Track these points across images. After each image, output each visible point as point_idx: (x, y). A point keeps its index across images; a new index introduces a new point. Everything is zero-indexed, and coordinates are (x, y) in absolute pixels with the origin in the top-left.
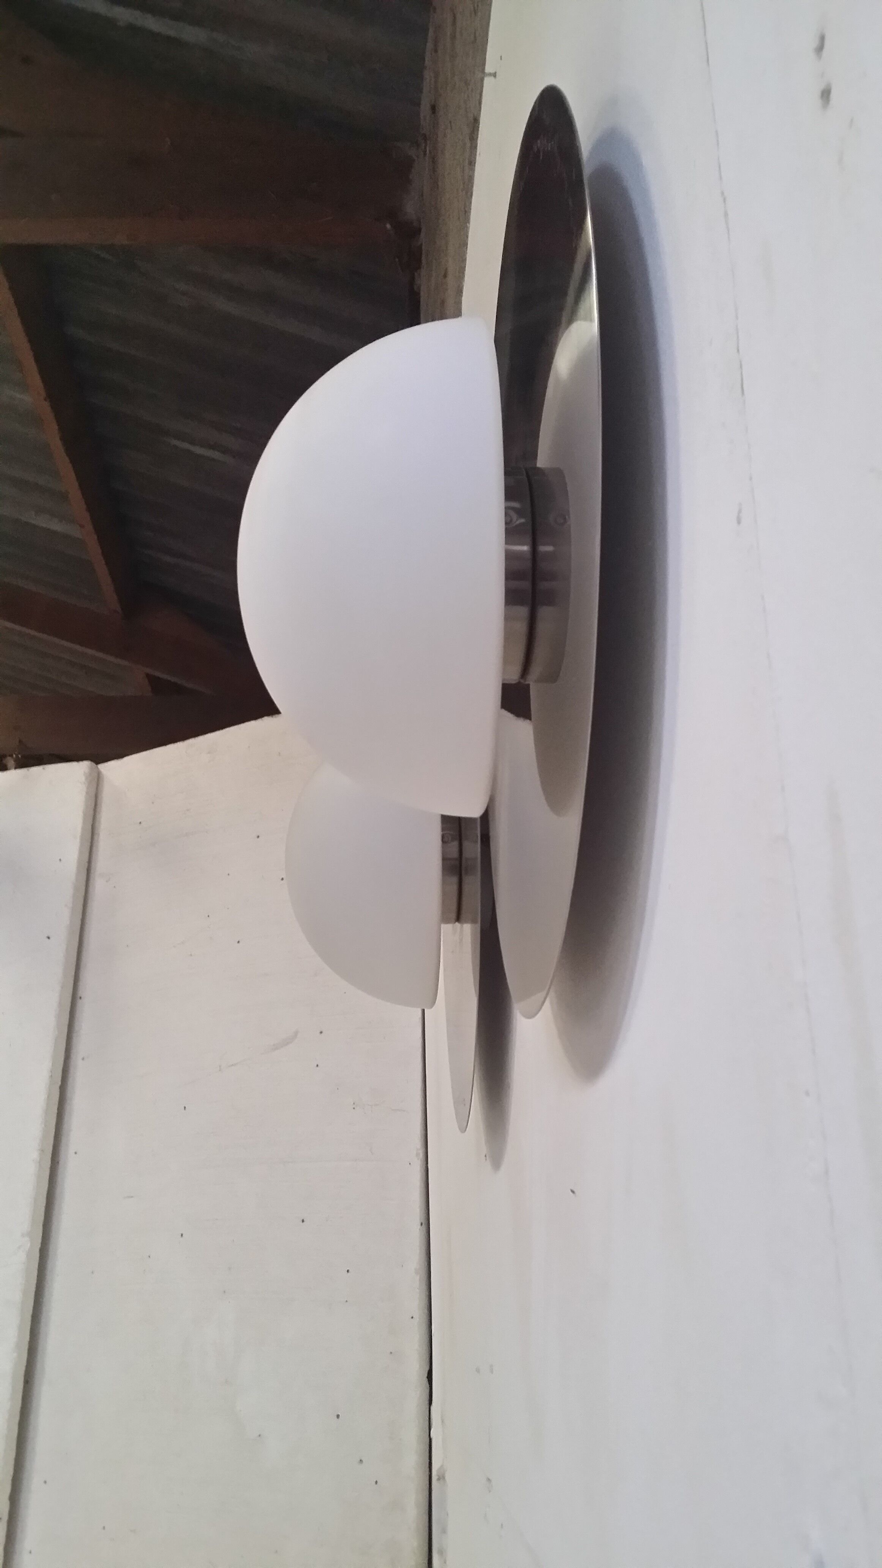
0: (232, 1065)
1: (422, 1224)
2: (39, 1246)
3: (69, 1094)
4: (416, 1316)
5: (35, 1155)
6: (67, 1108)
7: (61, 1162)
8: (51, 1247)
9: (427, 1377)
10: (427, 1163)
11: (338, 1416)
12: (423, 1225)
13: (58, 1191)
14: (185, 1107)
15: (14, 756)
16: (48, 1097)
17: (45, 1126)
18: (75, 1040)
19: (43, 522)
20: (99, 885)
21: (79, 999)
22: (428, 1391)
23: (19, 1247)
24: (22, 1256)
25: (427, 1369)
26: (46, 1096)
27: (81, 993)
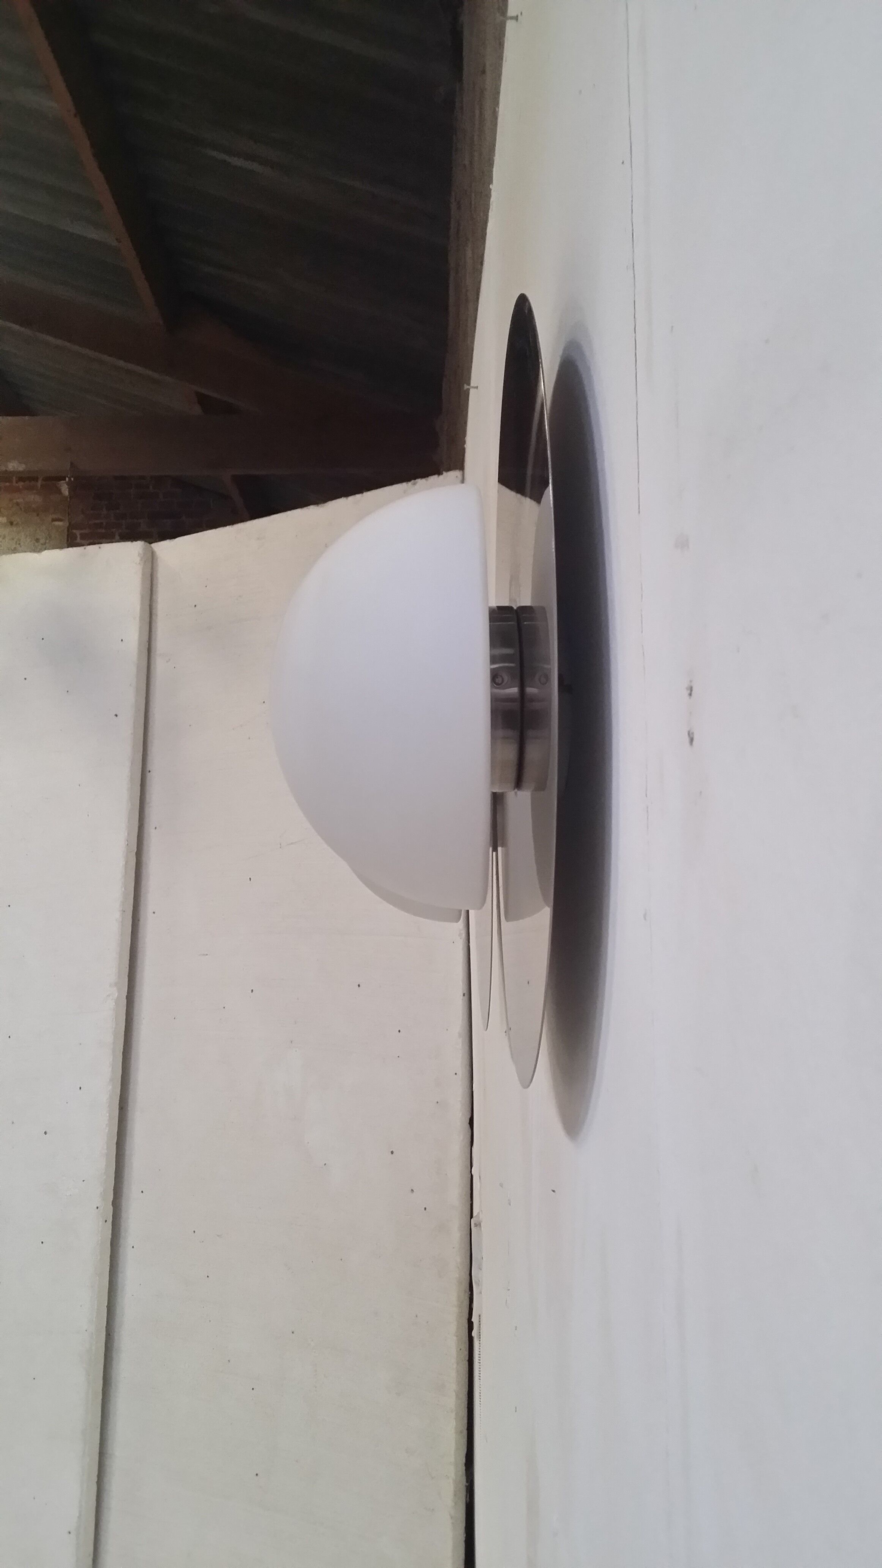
0: (292, 844)
1: (464, 995)
2: (126, 994)
3: (144, 859)
4: (460, 1073)
5: (117, 915)
6: (144, 872)
7: (142, 920)
8: (137, 994)
9: (469, 1123)
10: (469, 942)
11: (392, 1152)
12: (466, 995)
13: (140, 945)
14: (250, 879)
15: (67, 479)
16: (126, 864)
17: (125, 889)
18: (147, 810)
19: (77, 229)
20: (160, 666)
21: (148, 773)
22: (470, 1134)
23: (108, 996)
24: (111, 1004)
25: (469, 1116)
26: (124, 863)
27: (150, 767)
